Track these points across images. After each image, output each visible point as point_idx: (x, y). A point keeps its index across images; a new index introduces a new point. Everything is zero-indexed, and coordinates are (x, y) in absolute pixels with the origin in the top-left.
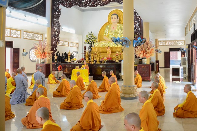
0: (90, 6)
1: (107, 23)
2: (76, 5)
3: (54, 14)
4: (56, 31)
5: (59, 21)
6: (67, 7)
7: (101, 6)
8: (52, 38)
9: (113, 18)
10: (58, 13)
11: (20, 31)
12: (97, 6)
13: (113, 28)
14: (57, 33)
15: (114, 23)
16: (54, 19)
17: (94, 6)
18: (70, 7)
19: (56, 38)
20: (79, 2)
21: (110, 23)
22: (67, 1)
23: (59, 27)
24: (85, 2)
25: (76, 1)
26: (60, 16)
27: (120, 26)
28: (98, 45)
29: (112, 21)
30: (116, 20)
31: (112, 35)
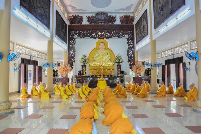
1: (95, 48)
2: (88, 37)
3: (70, 41)
4: (72, 54)
5: (74, 47)
6: (81, 38)
9: (102, 45)
10: (74, 41)
11: (41, 53)
12: (103, 38)
13: (102, 52)
15: (102, 49)
16: (70, 45)
18: (83, 38)
20: (91, 35)
21: (97, 48)
22: (81, 33)
23: (74, 51)
24: (95, 35)
25: (88, 34)
26: (75, 44)
27: (106, 51)
28: (93, 64)
29: (100, 47)
30: (104, 47)
31: (101, 58)
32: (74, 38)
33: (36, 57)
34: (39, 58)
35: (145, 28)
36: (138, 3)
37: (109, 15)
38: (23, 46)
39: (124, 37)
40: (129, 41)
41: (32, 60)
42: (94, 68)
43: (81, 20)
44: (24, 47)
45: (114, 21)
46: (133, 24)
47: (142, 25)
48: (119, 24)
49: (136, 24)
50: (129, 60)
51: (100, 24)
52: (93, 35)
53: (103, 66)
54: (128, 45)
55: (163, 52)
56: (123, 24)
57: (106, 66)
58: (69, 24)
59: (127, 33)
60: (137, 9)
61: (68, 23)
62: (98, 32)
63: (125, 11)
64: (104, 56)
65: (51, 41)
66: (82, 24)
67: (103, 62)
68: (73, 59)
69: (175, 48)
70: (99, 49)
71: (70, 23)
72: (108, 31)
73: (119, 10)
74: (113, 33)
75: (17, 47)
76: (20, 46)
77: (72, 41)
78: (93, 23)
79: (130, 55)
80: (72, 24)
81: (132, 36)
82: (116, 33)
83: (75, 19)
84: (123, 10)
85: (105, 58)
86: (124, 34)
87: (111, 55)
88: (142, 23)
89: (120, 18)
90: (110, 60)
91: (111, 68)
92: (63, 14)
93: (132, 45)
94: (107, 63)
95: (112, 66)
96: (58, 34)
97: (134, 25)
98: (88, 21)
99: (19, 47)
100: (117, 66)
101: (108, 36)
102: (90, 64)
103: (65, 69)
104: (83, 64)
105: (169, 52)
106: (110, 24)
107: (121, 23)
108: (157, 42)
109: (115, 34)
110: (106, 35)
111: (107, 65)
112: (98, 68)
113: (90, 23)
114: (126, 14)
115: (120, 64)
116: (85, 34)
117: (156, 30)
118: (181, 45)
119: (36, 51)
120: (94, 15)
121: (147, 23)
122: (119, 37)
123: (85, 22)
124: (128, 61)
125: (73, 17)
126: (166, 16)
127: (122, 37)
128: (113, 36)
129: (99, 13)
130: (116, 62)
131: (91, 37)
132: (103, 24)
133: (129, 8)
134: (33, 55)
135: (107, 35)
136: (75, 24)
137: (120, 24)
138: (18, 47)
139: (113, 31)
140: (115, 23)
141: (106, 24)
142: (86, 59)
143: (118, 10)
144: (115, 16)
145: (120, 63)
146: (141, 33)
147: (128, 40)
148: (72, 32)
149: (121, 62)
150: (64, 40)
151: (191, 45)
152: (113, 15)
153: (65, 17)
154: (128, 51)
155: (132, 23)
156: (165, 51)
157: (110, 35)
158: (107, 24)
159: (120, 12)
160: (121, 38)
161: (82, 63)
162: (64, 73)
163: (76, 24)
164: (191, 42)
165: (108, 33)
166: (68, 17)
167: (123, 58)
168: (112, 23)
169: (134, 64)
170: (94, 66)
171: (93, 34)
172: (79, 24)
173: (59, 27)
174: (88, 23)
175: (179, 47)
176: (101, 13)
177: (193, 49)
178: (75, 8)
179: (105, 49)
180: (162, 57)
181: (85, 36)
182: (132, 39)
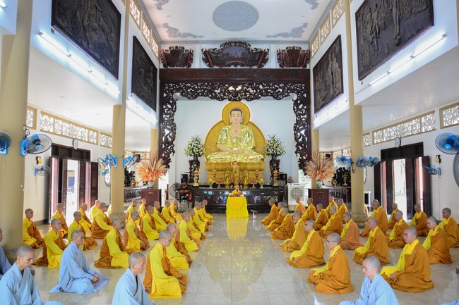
0: (230, 100)
1: (221, 122)
2: (205, 96)
3: (164, 107)
4: (169, 134)
5: (173, 120)
6: (189, 98)
7: (248, 100)
8: (160, 147)
9: (236, 116)
10: (172, 106)
11: (97, 132)
12: (240, 100)
13: (236, 131)
14: (170, 139)
15: (236, 123)
16: (164, 116)
17: (236, 100)
18: (194, 98)
19: (168, 146)
20: (211, 91)
21: (225, 122)
22: (189, 88)
23: (173, 129)
24: (221, 91)
25: (205, 89)
26: (174, 112)
27: (246, 129)
28: (215, 158)
29: (232, 119)
30: (240, 119)
31: (233, 143)
32: (173, 100)
33: (85, 141)
34: (93, 143)
35: (337, 77)
36: (320, 21)
37: (252, 47)
38: (55, 117)
39: (286, 96)
40: (298, 107)
41: (76, 148)
42: (217, 167)
43: (189, 57)
44: (60, 119)
45: (265, 61)
46: (308, 67)
47: (329, 70)
48: (275, 68)
49: (314, 69)
50: (298, 149)
51: (232, 67)
52: (215, 93)
53: (239, 164)
54: (297, 116)
55: (377, 131)
56: (285, 68)
57: (245, 162)
58: (162, 67)
59: (294, 89)
60: (317, 34)
61: (159, 65)
62: (227, 85)
63: (291, 39)
64: (241, 140)
65: (120, 106)
66: (192, 67)
67: (237, 153)
68: (169, 148)
69: (404, 122)
70: (230, 124)
71: (164, 66)
72: (249, 84)
73: (275, 36)
74: (261, 87)
75: (44, 118)
76: (50, 116)
77: (169, 106)
78: (217, 65)
79: (300, 138)
80: (169, 67)
81: (305, 95)
82: (269, 89)
83: (177, 57)
84: (285, 35)
85: (243, 144)
86: (288, 90)
87: (255, 136)
88: (330, 66)
89: (278, 54)
90: (254, 148)
91: (256, 166)
92: (149, 44)
93: (305, 116)
94: (248, 156)
95: (259, 163)
96: (136, 90)
97: (309, 70)
98: (206, 60)
99: (48, 120)
100: (271, 162)
101: (251, 94)
102: (208, 157)
103: (153, 169)
104: (192, 158)
105: (390, 132)
106: (255, 67)
107: (280, 66)
108: (364, 110)
109: (266, 90)
110: (246, 91)
111: (248, 161)
112: (226, 168)
113: (210, 66)
114: (292, 46)
115: (278, 158)
116: (198, 89)
117: (362, 83)
118: (420, 117)
119: (85, 128)
120: (218, 47)
121: (341, 67)
122: (277, 96)
123: (198, 63)
124: (296, 153)
125: (171, 51)
126: (387, 51)
127: (283, 97)
128: (262, 95)
129: (230, 42)
130: (269, 154)
131: (211, 98)
132: (239, 67)
133: (298, 31)
134: (79, 138)
135: (249, 92)
136: (176, 68)
137: (278, 67)
138: (46, 120)
139: (262, 84)
140: (267, 66)
141: (245, 67)
142: (198, 146)
143: (273, 36)
144: (266, 50)
145: (277, 155)
146: (327, 88)
147: (296, 103)
148: (169, 86)
149: (278, 153)
150: (150, 102)
151: (441, 116)
152: (263, 47)
153: (153, 51)
154: (296, 130)
155: (306, 66)
156: (382, 129)
157: (255, 93)
158: (248, 68)
159: (279, 41)
160: (280, 99)
161: (191, 155)
162: (150, 178)
163: (179, 68)
164: (441, 110)
165: (251, 87)
166: (160, 51)
167: (283, 145)
168: (261, 64)
169: (309, 159)
170: (218, 163)
171: (216, 91)
172: (185, 67)
173: (140, 73)
174: (204, 66)
175: (413, 121)
176: (235, 43)
177: (447, 125)
178: (176, 30)
179: (242, 123)
180: (374, 144)
181: (198, 95)
182: (306, 102)
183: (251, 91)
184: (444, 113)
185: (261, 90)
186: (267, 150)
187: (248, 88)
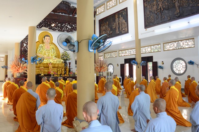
1: (38, 42)
2: (46, 27)
12: (64, 31)
21: (40, 42)
24: (54, 26)
27: (52, 46)
29: (46, 41)
35: (124, 26)
37: (71, 5)
45: (76, 13)
49: (99, 20)
51: (60, 14)
52: (52, 26)
55: (121, 51)
60: (104, 5)
62: (57, 23)
64: (50, 52)
67: (49, 58)
70: (44, 43)
74: (74, 25)
78: (53, 12)
85: (51, 54)
88: (117, 20)
90: (56, 56)
97: (95, 20)
101: (69, 29)
105: (131, 52)
106: (71, 16)
110: (67, 27)
116: (42, 23)
118: (151, 46)
128: (74, 30)
131: (49, 28)
132: (64, 14)
135: (68, 27)
140: (76, 16)
141: (67, 15)
152: (76, 6)
156: (126, 50)
157: (71, 29)
158: (68, 15)
165: (69, 25)
168: (74, 15)
175: (146, 47)
176: (64, 2)
177: (166, 50)
179: (50, 43)
180: (119, 56)
181: (42, 26)
183: (69, 27)
184: (165, 45)
185: (74, 27)
186: (63, 57)
187: (68, 25)
